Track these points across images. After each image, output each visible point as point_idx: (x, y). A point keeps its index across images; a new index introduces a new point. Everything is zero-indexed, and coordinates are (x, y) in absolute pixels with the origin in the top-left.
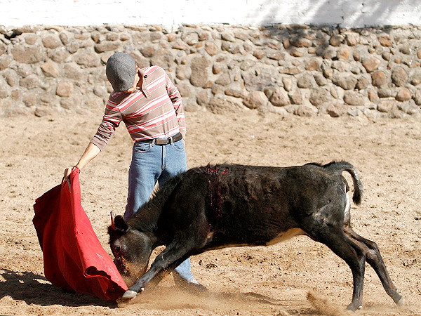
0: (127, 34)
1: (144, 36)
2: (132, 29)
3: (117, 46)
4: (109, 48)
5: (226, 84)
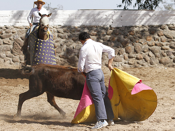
0: (15, 30)
1: (23, 31)
2: (17, 28)
3: (10, 35)
4: (7, 37)
5: (60, 53)
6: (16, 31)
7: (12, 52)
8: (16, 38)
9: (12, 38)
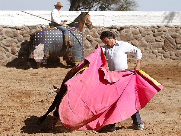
6: (167, 30)
7: (163, 49)
8: (167, 36)
9: (163, 36)
